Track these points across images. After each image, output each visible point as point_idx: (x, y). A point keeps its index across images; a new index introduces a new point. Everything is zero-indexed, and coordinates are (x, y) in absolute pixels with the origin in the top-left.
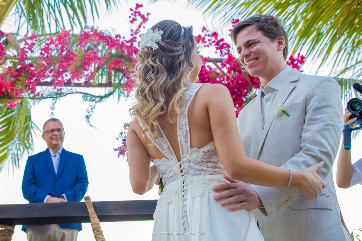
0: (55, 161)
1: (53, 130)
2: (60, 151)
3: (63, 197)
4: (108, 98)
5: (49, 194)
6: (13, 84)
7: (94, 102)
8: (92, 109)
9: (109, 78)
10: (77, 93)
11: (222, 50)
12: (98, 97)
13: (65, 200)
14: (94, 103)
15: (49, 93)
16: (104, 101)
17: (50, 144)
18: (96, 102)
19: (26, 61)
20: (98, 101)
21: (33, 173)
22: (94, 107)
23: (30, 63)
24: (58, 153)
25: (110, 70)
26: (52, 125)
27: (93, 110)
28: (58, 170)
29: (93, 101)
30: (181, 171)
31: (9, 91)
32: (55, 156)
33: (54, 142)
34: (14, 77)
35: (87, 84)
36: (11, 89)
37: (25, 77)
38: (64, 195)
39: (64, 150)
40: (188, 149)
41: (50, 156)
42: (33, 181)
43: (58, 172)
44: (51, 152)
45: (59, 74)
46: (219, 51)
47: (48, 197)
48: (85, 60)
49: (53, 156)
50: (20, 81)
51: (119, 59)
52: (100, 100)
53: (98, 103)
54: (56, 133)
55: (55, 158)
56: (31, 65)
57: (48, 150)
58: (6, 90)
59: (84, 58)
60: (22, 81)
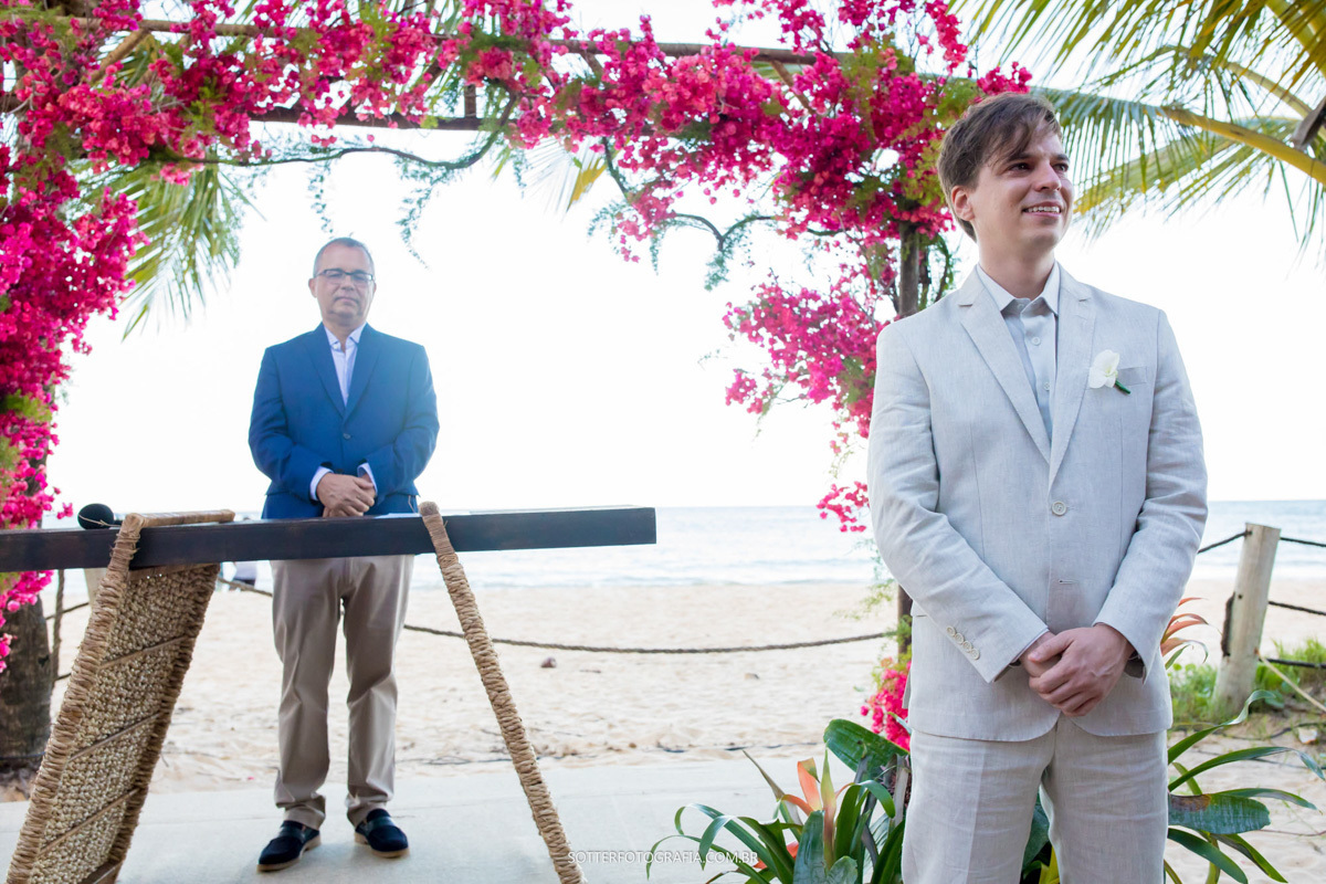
0: (343, 363)
1: (340, 273)
2: (356, 335)
3: (365, 473)
4: (466, 170)
5: (326, 465)
6: (177, 119)
7: (428, 180)
8: (419, 202)
9: (470, 105)
10: (373, 149)
11: (800, 32)
12: (438, 165)
13: (370, 481)
14: (425, 184)
15: (291, 145)
16: (458, 177)
17: (328, 313)
18: (432, 183)
19: (212, 42)
20: (439, 179)
21: (280, 399)
22: (428, 195)
23: (223, 53)
24: (351, 338)
25: (472, 83)
26: (339, 259)
27: (424, 202)
28: (351, 390)
29: (425, 175)
31: (165, 137)
32: (343, 349)
33: (339, 308)
34: (179, 96)
35: (402, 121)
36: (171, 132)
37: (212, 100)
38: (366, 466)
39: (368, 331)
41: (328, 348)
42: (281, 423)
43: (349, 399)
44: (332, 339)
45: (321, 85)
46: (790, 35)
47: (322, 472)
48: (396, 50)
49: (337, 350)
50: (196, 112)
51: (498, 51)
52: (445, 175)
53: (440, 183)
54: (347, 281)
55: (341, 354)
56: (228, 58)
57: (321, 328)
58: (158, 136)
59: (395, 43)
60: (205, 114)
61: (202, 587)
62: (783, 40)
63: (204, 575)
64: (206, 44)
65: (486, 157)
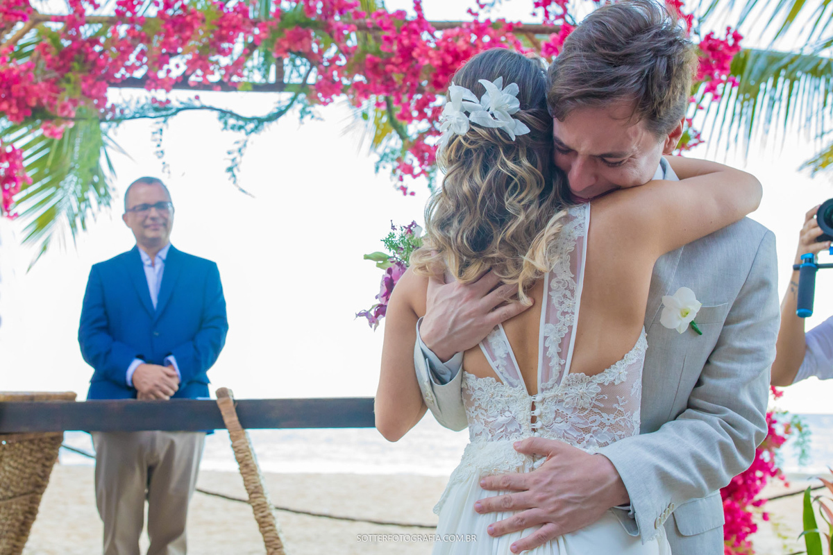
0: (153, 276)
1: (146, 207)
2: (164, 254)
3: (170, 364)
4: (274, 123)
5: (140, 357)
6: (54, 86)
7: (243, 131)
8: (240, 150)
9: (280, 73)
10: (203, 107)
11: (549, 8)
12: (251, 120)
13: (174, 370)
14: (241, 135)
15: (140, 106)
16: (267, 129)
17: (140, 237)
18: (248, 134)
19: (82, 29)
20: (252, 131)
21: (104, 305)
22: (245, 145)
23: (91, 37)
24: (160, 257)
25: (281, 55)
26: (144, 194)
27: (243, 151)
28: (160, 297)
29: (240, 128)
30: (533, 420)
31: (45, 101)
32: (153, 265)
33: (150, 234)
34: (57, 69)
35: (225, 86)
36: (50, 97)
37: (80, 71)
38: (172, 359)
39: (172, 251)
40: (561, 373)
41: (141, 264)
42: (103, 323)
43: (159, 304)
44: (145, 257)
45: (162, 60)
46: (541, 10)
47: (136, 364)
48: (221, 31)
49: (149, 266)
50: (69, 81)
51: (301, 30)
52: (256, 128)
53: (253, 134)
54: (153, 212)
55: (151, 269)
56: (94, 41)
57: (136, 250)
58: (39, 101)
59: (221, 27)
60: (75, 83)
61: (49, 454)
62: (534, 14)
63: (51, 444)
64: (78, 31)
65: (289, 112)
